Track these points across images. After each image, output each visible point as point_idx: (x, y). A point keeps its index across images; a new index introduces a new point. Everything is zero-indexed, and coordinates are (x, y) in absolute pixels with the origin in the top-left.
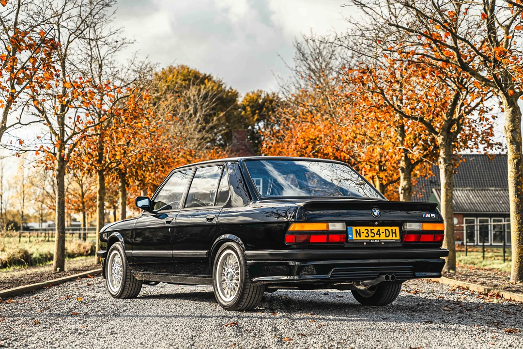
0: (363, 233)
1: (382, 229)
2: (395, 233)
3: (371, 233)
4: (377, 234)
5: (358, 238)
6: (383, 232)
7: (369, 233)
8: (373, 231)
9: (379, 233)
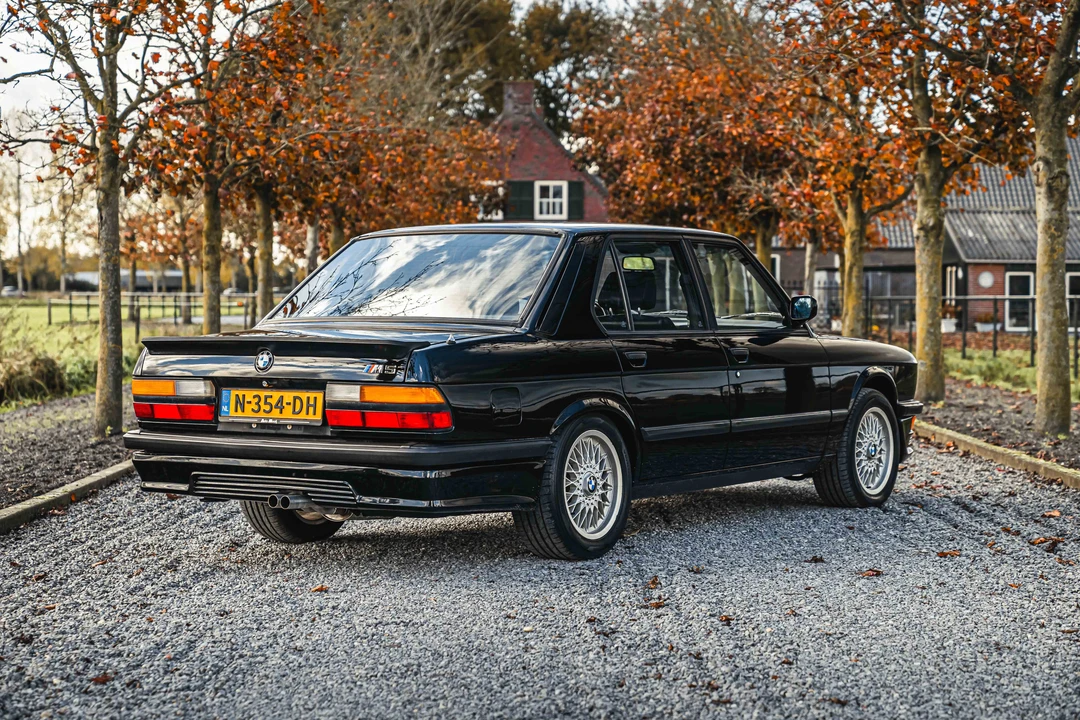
0: (250, 402)
1: (288, 396)
2: (315, 406)
4: (276, 407)
5: (240, 414)
6: (289, 404)
7: (262, 403)
9: (280, 405)
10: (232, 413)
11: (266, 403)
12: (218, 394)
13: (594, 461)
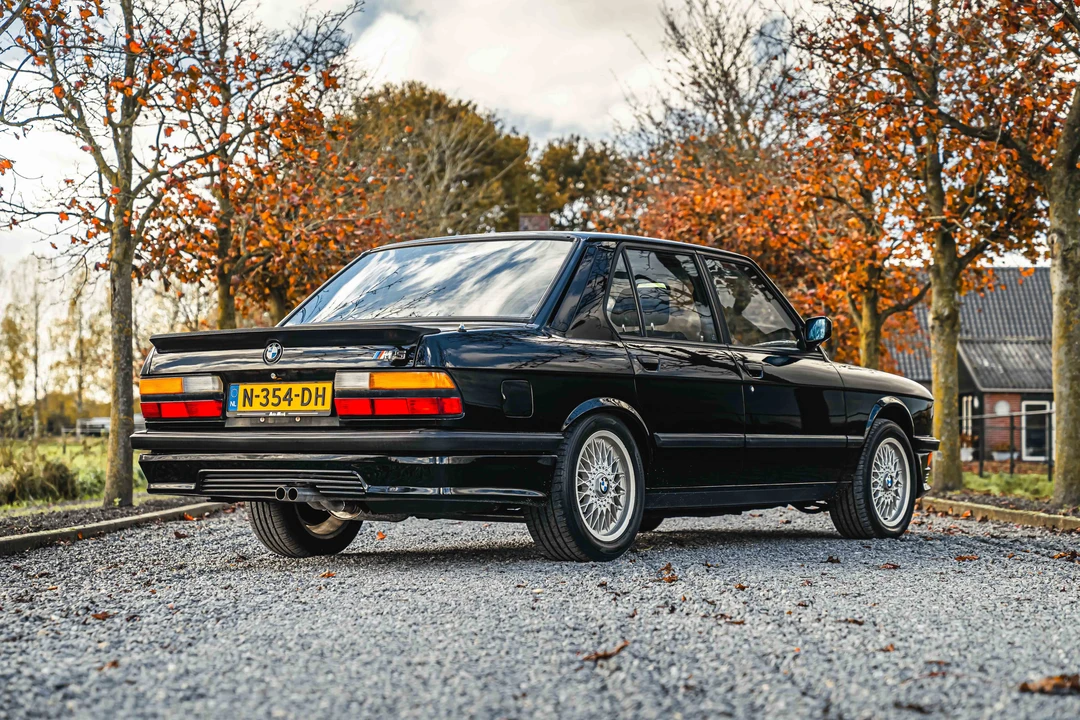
0: (258, 396)
1: (297, 388)
2: (323, 396)
3: (274, 396)
4: (285, 399)
5: (248, 408)
6: (297, 396)
7: (270, 397)
8: (277, 393)
9: (288, 397)
10: (240, 408)
12: (226, 389)
13: (606, 464)
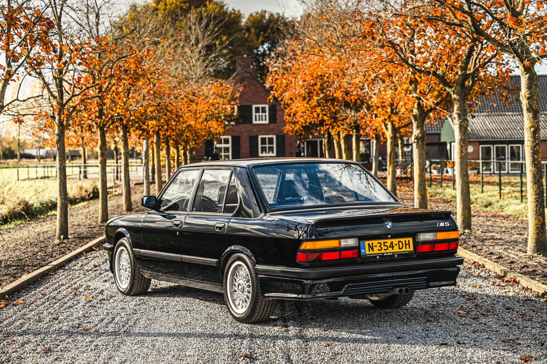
0: (376, 246)
1: (395, 241)
2: (409, 244)
4: (390, 247)
5: (371, 252)
6: (396, 245)
7: (382, 246)
8: (386, 244)
9: (392, 246)
10: (367, 252)
11: (384, 246)
12: (359, 244)
